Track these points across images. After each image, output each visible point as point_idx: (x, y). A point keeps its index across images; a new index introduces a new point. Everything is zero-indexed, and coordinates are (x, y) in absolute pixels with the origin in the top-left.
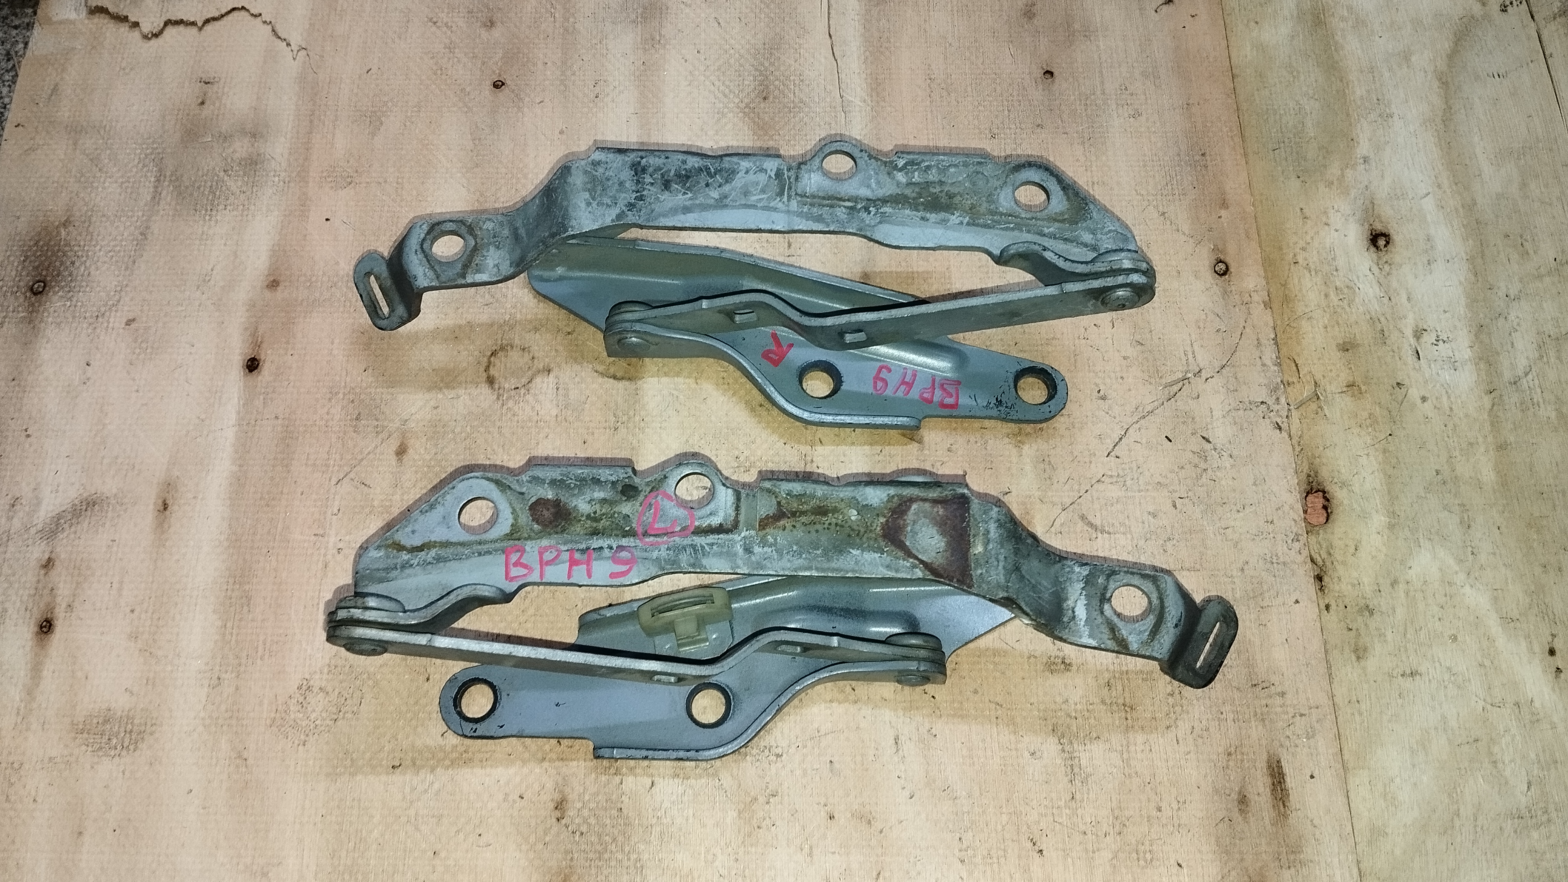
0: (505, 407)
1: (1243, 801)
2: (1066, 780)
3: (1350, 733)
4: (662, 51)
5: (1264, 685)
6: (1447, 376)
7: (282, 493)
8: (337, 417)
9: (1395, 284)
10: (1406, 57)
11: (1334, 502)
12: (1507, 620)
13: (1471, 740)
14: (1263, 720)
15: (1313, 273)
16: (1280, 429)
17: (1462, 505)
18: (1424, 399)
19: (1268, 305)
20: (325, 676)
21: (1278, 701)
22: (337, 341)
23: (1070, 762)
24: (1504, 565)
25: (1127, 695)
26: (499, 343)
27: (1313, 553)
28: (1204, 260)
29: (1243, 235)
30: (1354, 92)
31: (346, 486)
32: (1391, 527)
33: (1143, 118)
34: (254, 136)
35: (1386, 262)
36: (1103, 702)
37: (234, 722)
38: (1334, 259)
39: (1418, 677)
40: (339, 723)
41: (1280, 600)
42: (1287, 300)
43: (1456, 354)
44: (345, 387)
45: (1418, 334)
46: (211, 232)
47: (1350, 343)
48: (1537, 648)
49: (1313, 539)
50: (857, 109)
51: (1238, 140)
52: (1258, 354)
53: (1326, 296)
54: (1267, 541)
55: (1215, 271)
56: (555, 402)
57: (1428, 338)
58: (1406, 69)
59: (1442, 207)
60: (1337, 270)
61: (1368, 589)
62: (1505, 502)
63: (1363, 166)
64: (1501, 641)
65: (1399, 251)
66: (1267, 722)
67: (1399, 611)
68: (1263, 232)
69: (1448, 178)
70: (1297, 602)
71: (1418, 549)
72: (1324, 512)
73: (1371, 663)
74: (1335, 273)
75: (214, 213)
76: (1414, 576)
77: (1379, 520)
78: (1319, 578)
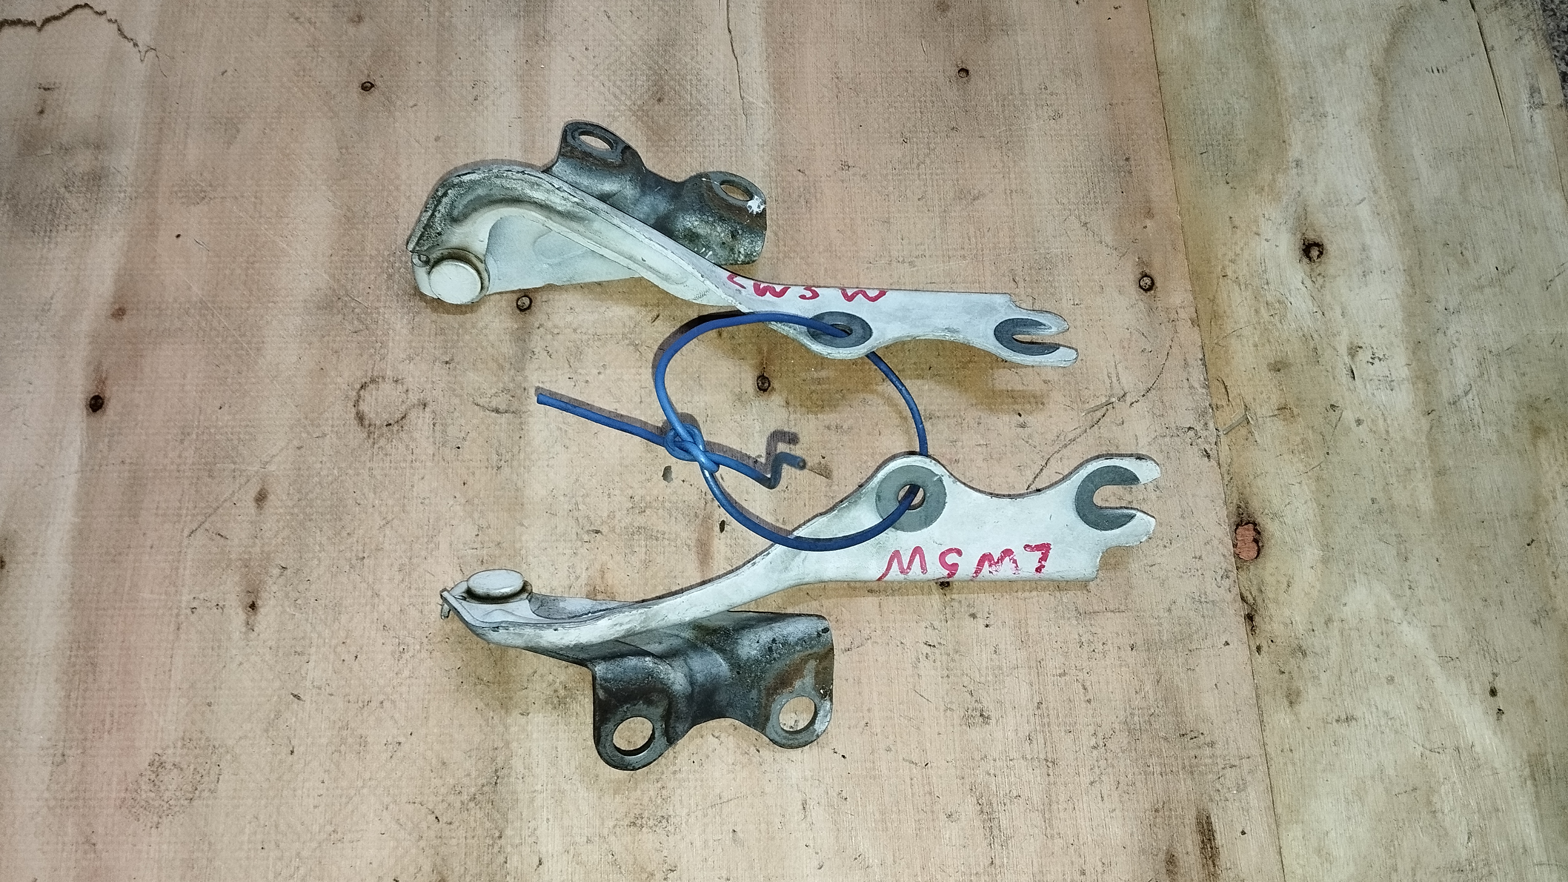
0: (376, 446)
1: (1171, 860)
2: (985, 843)
3: (1283, 784)
4: (546, 49)
5: (1193, 735)
6: (1382, 396)
7: (129, 547)
8: (189, 461)
9: (1328, 298)
10: (1341, 51)
11: (1265, 535)
12: (1446, 660)
13: (1409, 789)
14: (1192, 773)
15: (1243, 287)
16: (1209, 457)
17: (1399, 536)
18: (1359, 422)
19: (1195, 322)
20: (179, 751)
21: (1208, 751)
22: (189, 376)
23: (988, 824)
24: (1443, 599)
25: (1049, 749)
26: (369, 374)
27: (1243, 591)
28: (1129, 275)
29: (1169, 248)
30: (1285, 90)
31: (200, 538)
32: (1325, 561)
33: (1064, 120)
34: (98, 147)
35: (1319, 274)
36: (1024, 757)
37: (80, 803)
38: (1265, 271)
39: (1354, 722)
40: (195, 803)
41: (1209, 642)
42: (1215, 316)
43: (1393, 371)
44: (198, 427)
45: (1354, 350)
46: (50, 256)
47: (1280, 362)
48: (1477, 688)
49: (1243, 575)
50: (759, 111)
51: (1164, 143)
52: (1185, 375)
53: (1257, 311)
54: (1195, 579)
55: (1141, 287)
56: (431, 440)
57: (1363, 356)
58: (1341, 64)
59: (1378, 214)
60: (1268, 283)
61: (1300, 628)
62: (1444, 532)
63: (1295, 170)
64: (1440, 682)
65: (1333, 263)
66: (1195, 774)
67: (1332, 651)
68: (1190, 243)
69: (1385, 182)
70: (1227, 644)
71: (1354, 585)
72: (1254, 544)
73: (1304, 709)
74: (1266, 287)
75: (54, 234)
76: (1349, 613)
77: (1312, 554)
78: (1250, 618)
